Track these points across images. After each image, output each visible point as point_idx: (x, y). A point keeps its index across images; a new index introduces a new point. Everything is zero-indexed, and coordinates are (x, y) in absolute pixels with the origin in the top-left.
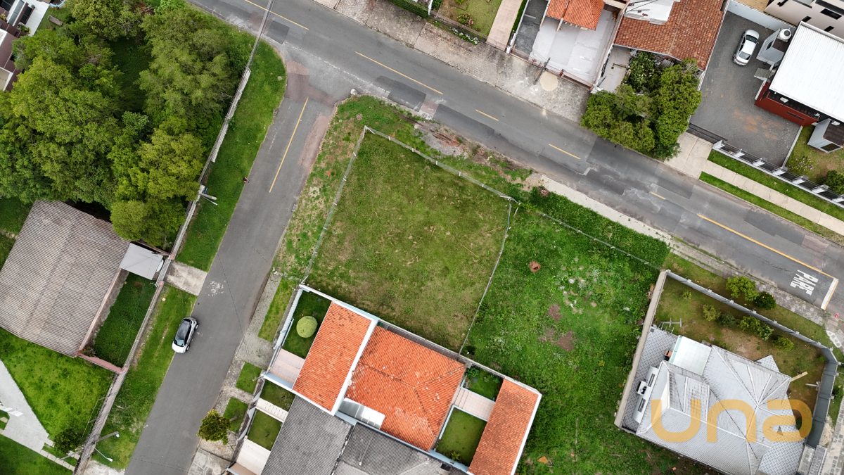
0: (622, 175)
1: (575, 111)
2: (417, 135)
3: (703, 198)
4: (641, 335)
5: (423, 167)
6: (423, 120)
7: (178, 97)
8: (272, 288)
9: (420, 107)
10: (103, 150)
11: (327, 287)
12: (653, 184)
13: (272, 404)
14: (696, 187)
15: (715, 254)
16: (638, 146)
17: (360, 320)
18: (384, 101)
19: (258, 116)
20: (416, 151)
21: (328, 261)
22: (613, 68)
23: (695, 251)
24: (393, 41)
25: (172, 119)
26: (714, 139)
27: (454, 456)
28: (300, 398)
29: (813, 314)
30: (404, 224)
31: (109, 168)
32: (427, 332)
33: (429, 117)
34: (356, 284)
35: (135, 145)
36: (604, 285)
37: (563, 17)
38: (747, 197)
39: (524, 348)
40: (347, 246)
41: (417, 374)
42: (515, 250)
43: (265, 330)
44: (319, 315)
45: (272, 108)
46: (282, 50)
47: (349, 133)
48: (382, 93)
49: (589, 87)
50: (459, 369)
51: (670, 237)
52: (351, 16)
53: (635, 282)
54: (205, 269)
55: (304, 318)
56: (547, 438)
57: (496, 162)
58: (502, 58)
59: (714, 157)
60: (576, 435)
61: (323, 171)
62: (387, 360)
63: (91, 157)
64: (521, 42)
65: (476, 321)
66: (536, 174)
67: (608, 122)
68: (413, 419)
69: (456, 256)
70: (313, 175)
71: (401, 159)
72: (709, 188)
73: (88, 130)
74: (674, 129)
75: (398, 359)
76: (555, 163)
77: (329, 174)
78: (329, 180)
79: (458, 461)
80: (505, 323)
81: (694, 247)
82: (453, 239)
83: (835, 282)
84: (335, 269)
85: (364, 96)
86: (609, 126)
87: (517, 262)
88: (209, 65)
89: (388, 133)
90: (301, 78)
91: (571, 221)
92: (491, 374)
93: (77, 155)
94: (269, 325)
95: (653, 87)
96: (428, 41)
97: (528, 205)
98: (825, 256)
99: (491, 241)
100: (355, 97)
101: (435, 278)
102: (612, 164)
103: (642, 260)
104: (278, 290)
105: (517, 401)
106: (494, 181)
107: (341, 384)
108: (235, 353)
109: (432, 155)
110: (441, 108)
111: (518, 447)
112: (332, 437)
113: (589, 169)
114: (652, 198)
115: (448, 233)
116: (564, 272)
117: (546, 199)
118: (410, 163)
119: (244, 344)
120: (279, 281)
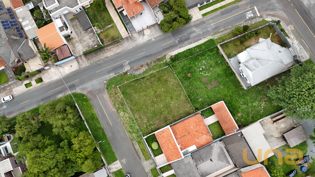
0: (186, 34)
1: (160, 32)
2: (131, 75)
3: (208, 20)
4: (229, 64)
5: (140, 81)
6: (128, 71)
7: (68, 127)
8: (137, 147)
9: (124, 69)
10: (65, 158)
11: (149, 132)
12: (194, 29)
13: (167, 172)
14: (204, 20)
15: (224, 29)
16: (182, 24)
17: (165, 130)
18: (115, 76)
20: (135, 79)
21: (143, 126)
22: (157, 14)
23: (219, 33)
24: (101, 61)
25: (73, 134)
26: (196, 5)
27: (220, 136)
28: (172, 163)
29: (258, 19)
30: (150, 98)
31: (71, 161)
32: (183, 116)
33: (129, 68)
34: (155, 124)
35: (71, 149)
36: (209, 62)
37: (134, 14)
38: (217, 10)
39: (208, 95)
40: (143, 118)
41: (192, 127)
42: (181, 76)
43: (146, 157)
44: (155, 140)
45: (91, 106)
46: (78, 90)
47: (115, 92)
48: (112, 75)
49: (157, 23)
50: (199, 116)
51: (211, 36)
52: (85, 66)
53: (214, 54)
54: (117, 160)
55: (152, 144)
56: (235, 109)
57: (155, 62)
58: (130, 38)
59: (201, 9)
60: (240, 101)
61: (119, 108)
62: (181, 132)
63: (64, 163)
64: (131, 30)
65: (191, 101)
66: (167, 55)
67: (170, 26)
68: (202, 138)
69: (170, 92)
70: (117, 111)
71: (134, 84)
72: (207, 16)
73: (57, 157)
74: (186, 12)
75: (184, 129)
76: (168, 48)
77: (121, 106)
78: (122, 108)
79: (222, 136)
80: (197, 94)
81: (218, 33)
82: (165, 89)
83: (255, 7)
84: (146, 126)
85: (109, 80)
86: (171, 27)
87: (185, 78)
88: (67, 112)
89: (124, 82)
90: (90, 92)
91: (186, 56)
92: (207, 109)
93: (60, 166)
94: (146, 155)
95: (171, 8)
96: (110, 52)
97: (173, 63)
98: (247, 4)
99: (174, 80)
100: (107, 82)
101: (171, 102)
102: (180, 34)
103: (211, 48)
104: (139, 145)
105: (220, 108)
106: (159, 67)
107: (178, 149)
108: (145, 171)
109: (139, 76)
110: (129, 64)
111: (231, 118)
112: (189, 163)
113: (177, 41)
114: (197, 32)
115: (163, 89)
116: (197, 69)
117: (175, 58)
118: (136, 83)
119: (145, 166)
120: (137, 143)
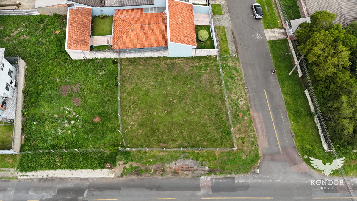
2: (204, 163)
4: (22, 112)
5: (189, 143)
6: (205, 175)
8: (232, 48)
9: (212, 182)
18: (235, 175)
19: (301, 128)
21: (212, 71)
30: (183, 106)
33: (202, 179)
34: (191, 67)
36: (52, 129)
39: (87, 76)
40: (207, 82)
42: (112, 123)
43: (222, 30)
45: (297, 136)
47: (243, 143)
48: (240, 179)
50: (116, 46)
51: (19, 177)
53: (34, 140)
54: (270, 42)
57: (147, 171)
60: (44, 49)
61: (245, 114)
66: (118, 175)
68: (128, 16)
69: (144, 103)
70: (248, 110)
71: (204, 141)
75: (148, 35)
76: (109, 189)
77: (240, 114)
78: (238, 111)
82: (151, 111)
84: (206, 69)
85: (250, 171)
87: (108, 117)
89: (221, 153)
90: (294, 163)
94: (222, 33)
99: (128, 121)
100: (254, 168)
101: (150, 88)
104: (228, 48)
106: (143, 158)
108: (230, 16)
109: (188, 155)
110: (198, 188)
113: (85, 195)
114: (36, 198)
115: (155, 113)
116: (79, 125)
117: (105, 162)
118: (198, 141)
119: (228, 21)
120: (230, 53)
